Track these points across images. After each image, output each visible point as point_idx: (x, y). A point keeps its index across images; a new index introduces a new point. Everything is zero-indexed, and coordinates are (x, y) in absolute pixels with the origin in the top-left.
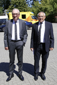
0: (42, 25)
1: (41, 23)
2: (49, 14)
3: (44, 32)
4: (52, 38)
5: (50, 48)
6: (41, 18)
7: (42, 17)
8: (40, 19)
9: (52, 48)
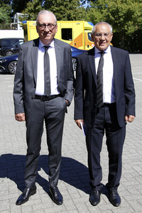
0: (105, 56)
1: (102, 52)
2: (137, 27)
3: (112, 75)
4: (130, 91)
5: (126, 117)
6: (103, 38)
8: (101, 42)
9: (131, 116)
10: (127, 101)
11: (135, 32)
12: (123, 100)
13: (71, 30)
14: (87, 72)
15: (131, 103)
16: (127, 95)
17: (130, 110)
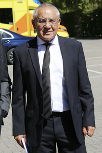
0: (51, 49)
1: (48, 44)
2: (96, 5)
3: (62, 75)
4: (87, 94)
5: (85, 130)
6: (48, 25)
7: (51, 21)
8: (46, 30)
9: (90, 128)
10: (84, 107)
11: (95, 11)
12: (79, 105)
13: (11, 10)
14: (29, 71)
15: (88, 109)
16: (83, 99)
17: (88, 119)
